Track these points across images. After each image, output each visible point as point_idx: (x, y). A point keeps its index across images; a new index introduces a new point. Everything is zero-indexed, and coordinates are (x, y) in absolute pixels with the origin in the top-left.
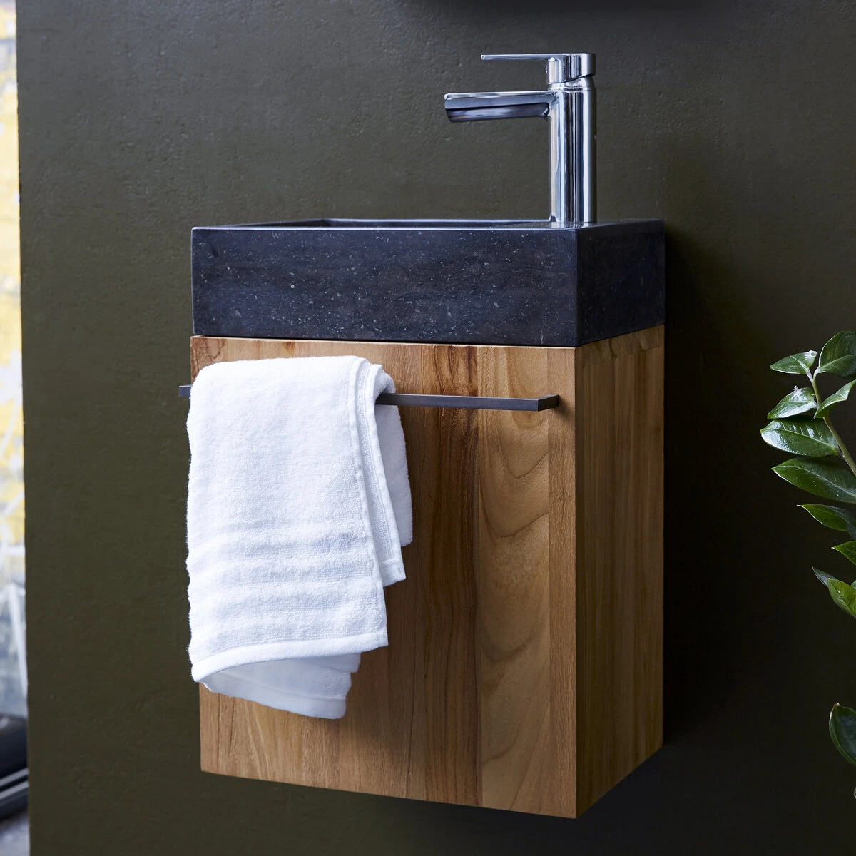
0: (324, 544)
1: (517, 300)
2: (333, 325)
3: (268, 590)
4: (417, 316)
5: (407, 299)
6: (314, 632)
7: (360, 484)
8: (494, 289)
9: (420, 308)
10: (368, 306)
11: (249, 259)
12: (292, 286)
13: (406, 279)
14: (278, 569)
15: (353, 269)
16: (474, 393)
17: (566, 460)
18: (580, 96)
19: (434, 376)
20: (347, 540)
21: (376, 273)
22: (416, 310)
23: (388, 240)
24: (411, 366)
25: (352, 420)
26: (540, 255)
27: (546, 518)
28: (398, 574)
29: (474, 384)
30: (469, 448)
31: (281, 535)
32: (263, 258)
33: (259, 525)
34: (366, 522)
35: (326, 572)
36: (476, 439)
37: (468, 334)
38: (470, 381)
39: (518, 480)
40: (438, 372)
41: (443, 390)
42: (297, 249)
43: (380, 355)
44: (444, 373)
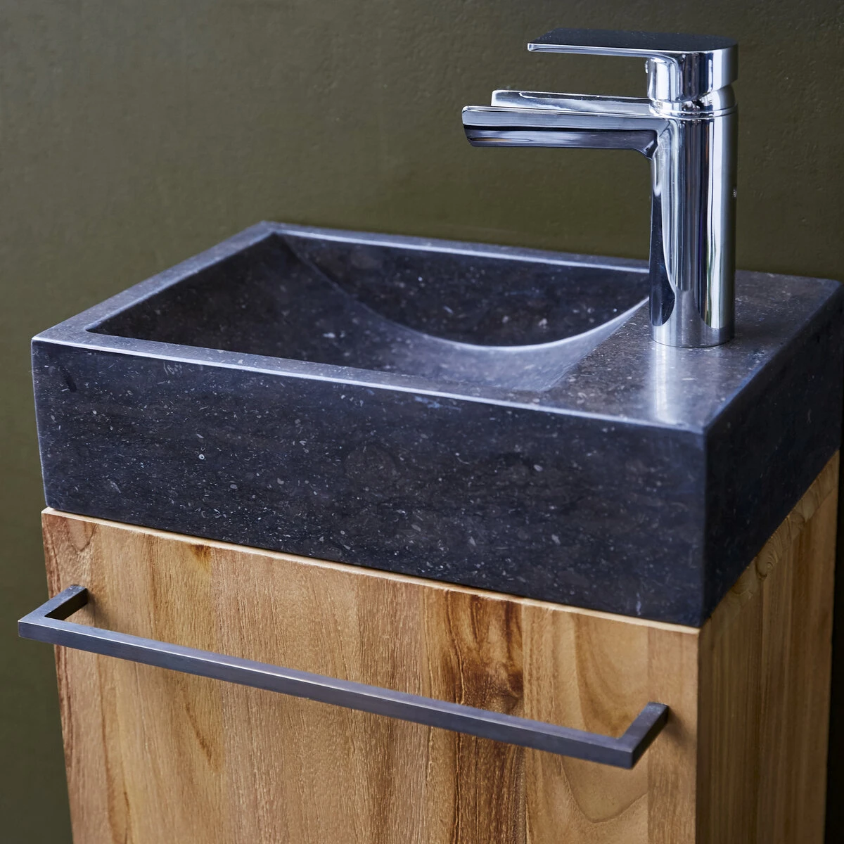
1: (593, 536)
2: (273, 529)
4: (414, 535)
5: (397, 506)
8: (552, 512)
9: (421, 524)
10: (331, 507)
11: (128, 402)
12: (201, 457)
13: (394, 472)
15: (303, 442)
16: (519, 674)
17: (679, 809)
19: (446, 639)
21: (343, 455)
22: (414, 527)
23: (362, 402)
24: (406, 616)
26: (636, 467)
29: (517, 662)
30: (509, 761)
32: (151, 404)
37: (505, 579)
38: (510, 658)
39: (595, 824)
40: (453, 634)
41: (463, 664)
42: (206, 397)
43: (353, 589)
44: (464, 636)
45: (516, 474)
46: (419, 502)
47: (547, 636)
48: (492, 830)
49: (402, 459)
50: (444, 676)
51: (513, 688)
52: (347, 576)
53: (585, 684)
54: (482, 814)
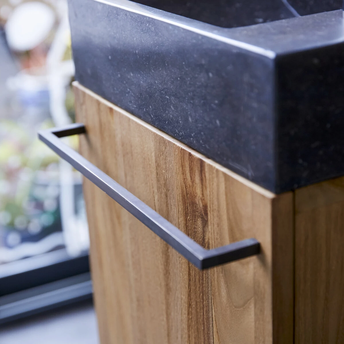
5: (166, 93)
8: (216, 105)
9: (173, 106)
10: (146, 91)
13: (164, 73)
19: (182, 178)
24: (169, 161)
29: (205, 198)
37: (201, 145)
38: (203, 194)
39: (235, 309)
40: (184, 175)
41: (188, 194)
43: (153, 141)
44: (187, 177)
45: (203, 78)
46: (173, 93)
47: (215, 184)
48: (201, 298)
49: (167, 65)
50: (182, 200)
51: (205, 214)
52: (151, 133)
53: (229, 219)
54: (197, 287)
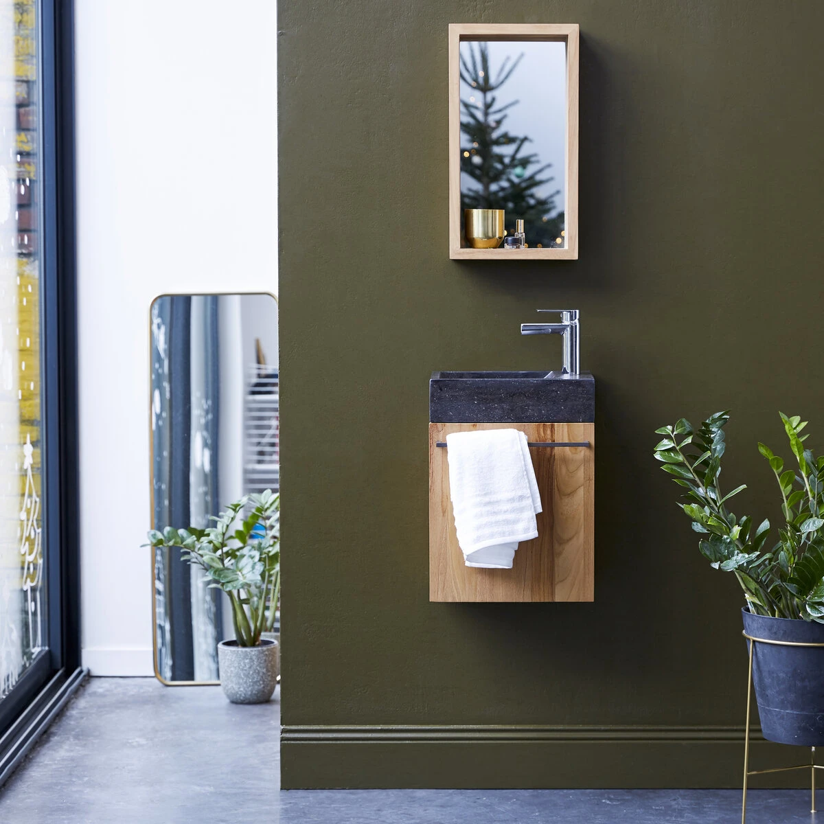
0: (512, 500)
1: (571, 406)
3: (493, 519)
4: (529, 413)
5: (525, 406)
6: (512, 533)
7: (525, 477)
8: (562, 402)
9: (531, 410)
10: (508, 409)
12: (476, 402)
14: (496, 510)
15: (502, 395)
16: (554, 441)
18: (576, 326)
19: (537, 435)
20: (521, 498)
22: (529, 411)
25: (521, 453)
27: (582, 488)
28: (540, 510)
29: (554, 438)
30: (551, 463)
31: (494, 498)
33: (486, 494)
34: (529, 491)
35: (513, 510)
36: (554, 459)
37: (551, 419)
38: (552, 436)
42: (478, 388)
44: (541, 434)
45: (553, 394)
46: (531, 405)
47: (561, 431)
